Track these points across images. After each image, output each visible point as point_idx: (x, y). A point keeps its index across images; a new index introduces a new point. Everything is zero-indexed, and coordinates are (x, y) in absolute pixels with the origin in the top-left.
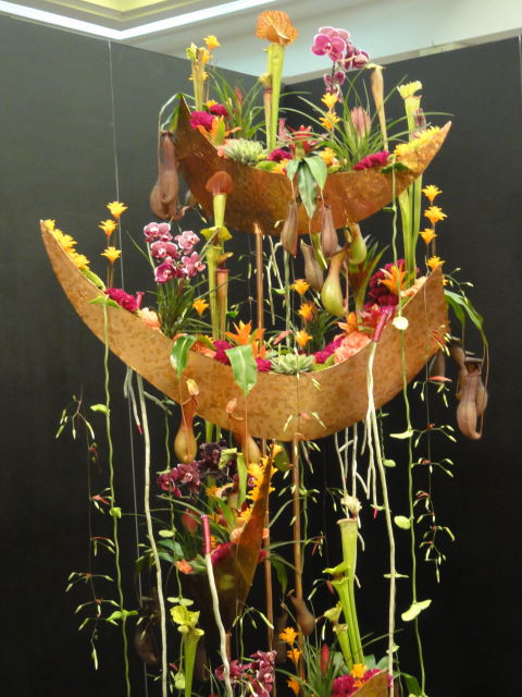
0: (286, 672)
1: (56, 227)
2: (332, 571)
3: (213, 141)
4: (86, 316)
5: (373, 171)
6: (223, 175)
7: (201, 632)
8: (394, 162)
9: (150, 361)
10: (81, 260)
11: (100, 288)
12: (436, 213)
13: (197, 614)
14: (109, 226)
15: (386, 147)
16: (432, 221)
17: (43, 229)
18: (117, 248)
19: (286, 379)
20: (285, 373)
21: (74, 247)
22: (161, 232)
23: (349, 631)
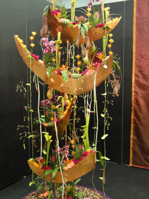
0: (71, 151)
1: (18, 37)
2: (83, 127)
3: (57, 18)
4: (25, 61)
5: (100, 28)
6: (61, 27)
7: (52, 141)
8: (106, 26)
9: (41, 73)
10: (24, 46)
11: (29, 54)
12: (111, 41)
13: (51, 136)
14: (32, 38)
15: (104, 22)
16: (111, 43)
17: (15, 37)
18: (34, 44)
19: (74, 79)
20: (74, 78)
21: (23, 43)
22: (46, 40)
23: (86, 141)
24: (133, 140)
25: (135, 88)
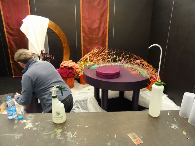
24: (12, 63)
25: (7, 35)
